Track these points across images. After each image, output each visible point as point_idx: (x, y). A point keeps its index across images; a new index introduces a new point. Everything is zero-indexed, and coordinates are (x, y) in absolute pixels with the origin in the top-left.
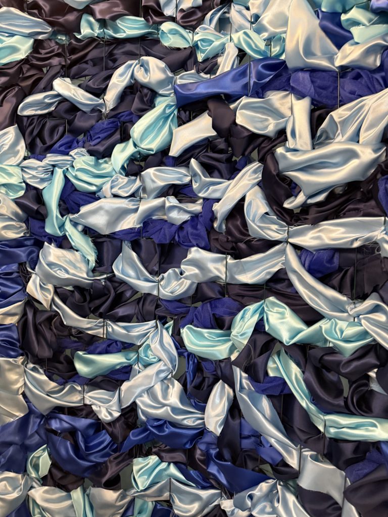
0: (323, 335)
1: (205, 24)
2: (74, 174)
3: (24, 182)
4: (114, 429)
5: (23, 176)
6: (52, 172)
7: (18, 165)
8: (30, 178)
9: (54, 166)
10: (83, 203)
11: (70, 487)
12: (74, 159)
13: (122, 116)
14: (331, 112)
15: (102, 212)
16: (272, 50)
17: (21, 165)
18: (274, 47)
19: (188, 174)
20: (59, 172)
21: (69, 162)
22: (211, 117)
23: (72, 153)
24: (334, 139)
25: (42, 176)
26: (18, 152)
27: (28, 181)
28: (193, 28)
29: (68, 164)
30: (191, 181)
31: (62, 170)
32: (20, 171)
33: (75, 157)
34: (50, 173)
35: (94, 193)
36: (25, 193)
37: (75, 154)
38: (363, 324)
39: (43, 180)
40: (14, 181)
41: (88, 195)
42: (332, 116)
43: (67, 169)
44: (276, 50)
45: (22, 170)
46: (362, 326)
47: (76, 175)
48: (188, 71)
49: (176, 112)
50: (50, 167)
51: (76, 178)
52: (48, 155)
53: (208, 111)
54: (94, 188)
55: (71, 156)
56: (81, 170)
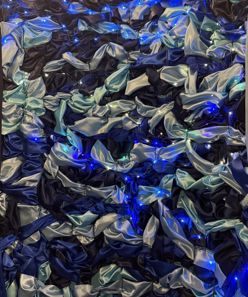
0: (203, 183)
1: (145, 28)
2: (72, 104)
3: (45, 107)
4: (90, 249)
5: (44, 104)
6: (60, 102)
7: (42, 98)
8: (48, 105)
9: (61, 99)
10: (76, 119)
11: (62, 285)
12: (73, 95)
13: (99, 73)
14: (205, 77)
15: (87, 124)
16: (179, 44)
17: (43, 98)
18: (179, 43)
19: (135, 104)
20: (64, 102)
21: (69, 97)
22: (147, 76)
23: (72, 92)
24: (207, 89)
25: (55, 104)
26: (42, 91)
27: (47, 107)
28: (138, 30)
29: (69, 98)
30: (136, 108)
31: (66, 101)
32: (43, 101)
33: (73, 94)
34: (58, 102)
35: (82, 114)
36: (45, 113)
37: (73, 93)
38: (220, 176)
39: (54, 107)
40: (40, 106)
41: (79, 115)
42: (205, 79)
43: (68, 101)
44: (180, 44)
45: (44, 101)
46: (219, 176)
47: (73, 104)
48: (135, 51)
49: (129, 72)
50: (59, 99)
51: (74, 106)
52: (58, 93)
53: (146, 73)
54: (82, 111)
55: (71, 93)
56: (77, 102)
